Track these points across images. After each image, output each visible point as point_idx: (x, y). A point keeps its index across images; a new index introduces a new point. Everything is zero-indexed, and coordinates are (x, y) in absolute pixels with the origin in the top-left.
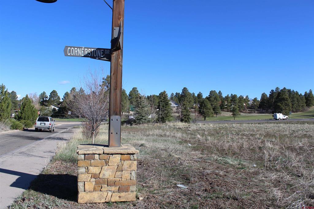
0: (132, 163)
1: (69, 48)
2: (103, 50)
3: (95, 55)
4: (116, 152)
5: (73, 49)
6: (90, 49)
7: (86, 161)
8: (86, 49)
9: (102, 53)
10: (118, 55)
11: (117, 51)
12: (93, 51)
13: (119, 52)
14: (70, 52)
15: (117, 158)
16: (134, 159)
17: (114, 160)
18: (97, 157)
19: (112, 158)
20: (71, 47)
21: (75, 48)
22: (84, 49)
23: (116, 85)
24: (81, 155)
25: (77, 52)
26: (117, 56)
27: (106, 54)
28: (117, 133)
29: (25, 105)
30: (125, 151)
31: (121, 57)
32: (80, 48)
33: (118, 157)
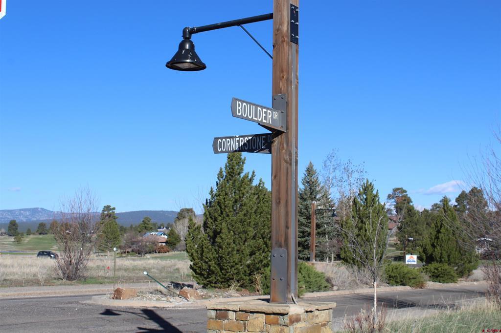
0: (281, 329)
1: (220, 140)
2: (264, 137)
3: (254, 146)
4: (255, 309)
5: (224, 141)
6: (246, 138)
7: (217, 322)
8: (241, 139)
9: (263, 142)
10: (281, 143)
11: (280, 136)
12: (251, 139)
13: (283, 137)
14: (220, 147)
15: (259, 319)
16: (284, 324)
17: (256, 322)
18: (232, 315)
19: (253, 319)
20: (222, 138)
21: (228, 140)
22: (238, 139)
23: (279, 195)
24: (211, 311)
25: (230, 145)
26: (280, 145)
27: (268, 143)
28: (281, 280)
29: (441, 227)
30: (269, 309)
31: (285, 146)
32: (233, 137)
33: (262, 318)
